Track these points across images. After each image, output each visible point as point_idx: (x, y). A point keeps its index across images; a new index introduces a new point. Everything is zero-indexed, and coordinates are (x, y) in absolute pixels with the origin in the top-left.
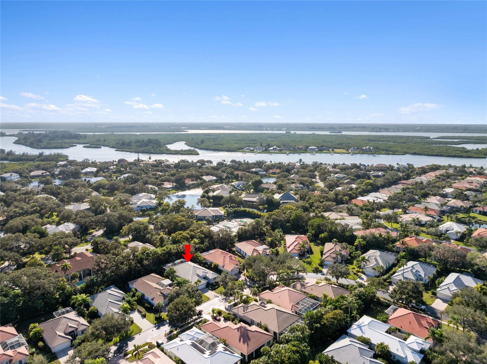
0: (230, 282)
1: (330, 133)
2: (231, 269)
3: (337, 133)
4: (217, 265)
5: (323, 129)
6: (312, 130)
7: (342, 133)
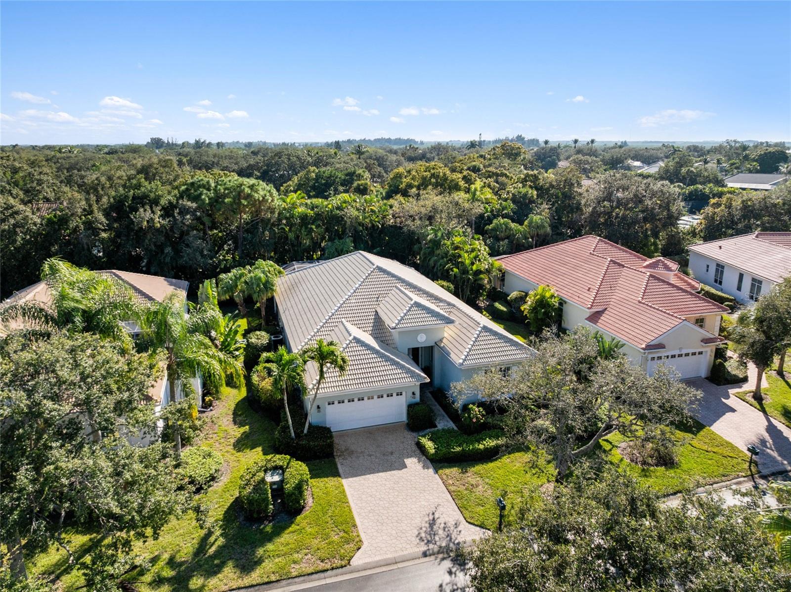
0: (624, 429)
2: (650, 338)
4: (555, 302)
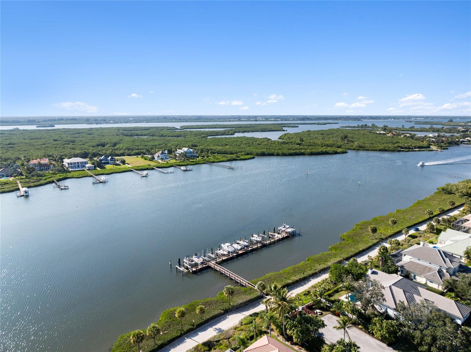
1: (37, 127)
3: (47, 127)
5: (20, 122)
6: (14, 124)
7: (54, 126)
